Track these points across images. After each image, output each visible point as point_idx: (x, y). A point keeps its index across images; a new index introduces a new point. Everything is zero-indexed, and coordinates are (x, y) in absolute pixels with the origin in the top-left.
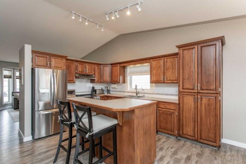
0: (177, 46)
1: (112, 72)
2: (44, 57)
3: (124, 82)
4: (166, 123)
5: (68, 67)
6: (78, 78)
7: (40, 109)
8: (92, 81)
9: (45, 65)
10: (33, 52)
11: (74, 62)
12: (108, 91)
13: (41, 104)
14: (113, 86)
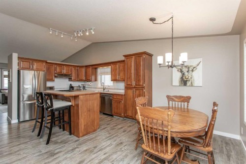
0: (124, 56)
1: (86, 72)
2: (27, 62)
3: (96, 80)
4: (117, 109)
5: (48, 69)
6: (57, 77)
7: (25, 100)
8: (70, 79)
9: (29, 67)
10: (19, 58)
11: (54, 65)
12: (84, 88)
13: (26, 96)
14: (88, 83)
